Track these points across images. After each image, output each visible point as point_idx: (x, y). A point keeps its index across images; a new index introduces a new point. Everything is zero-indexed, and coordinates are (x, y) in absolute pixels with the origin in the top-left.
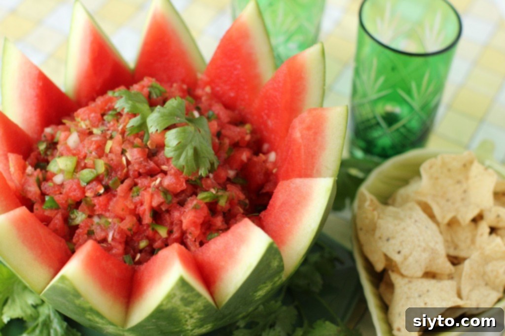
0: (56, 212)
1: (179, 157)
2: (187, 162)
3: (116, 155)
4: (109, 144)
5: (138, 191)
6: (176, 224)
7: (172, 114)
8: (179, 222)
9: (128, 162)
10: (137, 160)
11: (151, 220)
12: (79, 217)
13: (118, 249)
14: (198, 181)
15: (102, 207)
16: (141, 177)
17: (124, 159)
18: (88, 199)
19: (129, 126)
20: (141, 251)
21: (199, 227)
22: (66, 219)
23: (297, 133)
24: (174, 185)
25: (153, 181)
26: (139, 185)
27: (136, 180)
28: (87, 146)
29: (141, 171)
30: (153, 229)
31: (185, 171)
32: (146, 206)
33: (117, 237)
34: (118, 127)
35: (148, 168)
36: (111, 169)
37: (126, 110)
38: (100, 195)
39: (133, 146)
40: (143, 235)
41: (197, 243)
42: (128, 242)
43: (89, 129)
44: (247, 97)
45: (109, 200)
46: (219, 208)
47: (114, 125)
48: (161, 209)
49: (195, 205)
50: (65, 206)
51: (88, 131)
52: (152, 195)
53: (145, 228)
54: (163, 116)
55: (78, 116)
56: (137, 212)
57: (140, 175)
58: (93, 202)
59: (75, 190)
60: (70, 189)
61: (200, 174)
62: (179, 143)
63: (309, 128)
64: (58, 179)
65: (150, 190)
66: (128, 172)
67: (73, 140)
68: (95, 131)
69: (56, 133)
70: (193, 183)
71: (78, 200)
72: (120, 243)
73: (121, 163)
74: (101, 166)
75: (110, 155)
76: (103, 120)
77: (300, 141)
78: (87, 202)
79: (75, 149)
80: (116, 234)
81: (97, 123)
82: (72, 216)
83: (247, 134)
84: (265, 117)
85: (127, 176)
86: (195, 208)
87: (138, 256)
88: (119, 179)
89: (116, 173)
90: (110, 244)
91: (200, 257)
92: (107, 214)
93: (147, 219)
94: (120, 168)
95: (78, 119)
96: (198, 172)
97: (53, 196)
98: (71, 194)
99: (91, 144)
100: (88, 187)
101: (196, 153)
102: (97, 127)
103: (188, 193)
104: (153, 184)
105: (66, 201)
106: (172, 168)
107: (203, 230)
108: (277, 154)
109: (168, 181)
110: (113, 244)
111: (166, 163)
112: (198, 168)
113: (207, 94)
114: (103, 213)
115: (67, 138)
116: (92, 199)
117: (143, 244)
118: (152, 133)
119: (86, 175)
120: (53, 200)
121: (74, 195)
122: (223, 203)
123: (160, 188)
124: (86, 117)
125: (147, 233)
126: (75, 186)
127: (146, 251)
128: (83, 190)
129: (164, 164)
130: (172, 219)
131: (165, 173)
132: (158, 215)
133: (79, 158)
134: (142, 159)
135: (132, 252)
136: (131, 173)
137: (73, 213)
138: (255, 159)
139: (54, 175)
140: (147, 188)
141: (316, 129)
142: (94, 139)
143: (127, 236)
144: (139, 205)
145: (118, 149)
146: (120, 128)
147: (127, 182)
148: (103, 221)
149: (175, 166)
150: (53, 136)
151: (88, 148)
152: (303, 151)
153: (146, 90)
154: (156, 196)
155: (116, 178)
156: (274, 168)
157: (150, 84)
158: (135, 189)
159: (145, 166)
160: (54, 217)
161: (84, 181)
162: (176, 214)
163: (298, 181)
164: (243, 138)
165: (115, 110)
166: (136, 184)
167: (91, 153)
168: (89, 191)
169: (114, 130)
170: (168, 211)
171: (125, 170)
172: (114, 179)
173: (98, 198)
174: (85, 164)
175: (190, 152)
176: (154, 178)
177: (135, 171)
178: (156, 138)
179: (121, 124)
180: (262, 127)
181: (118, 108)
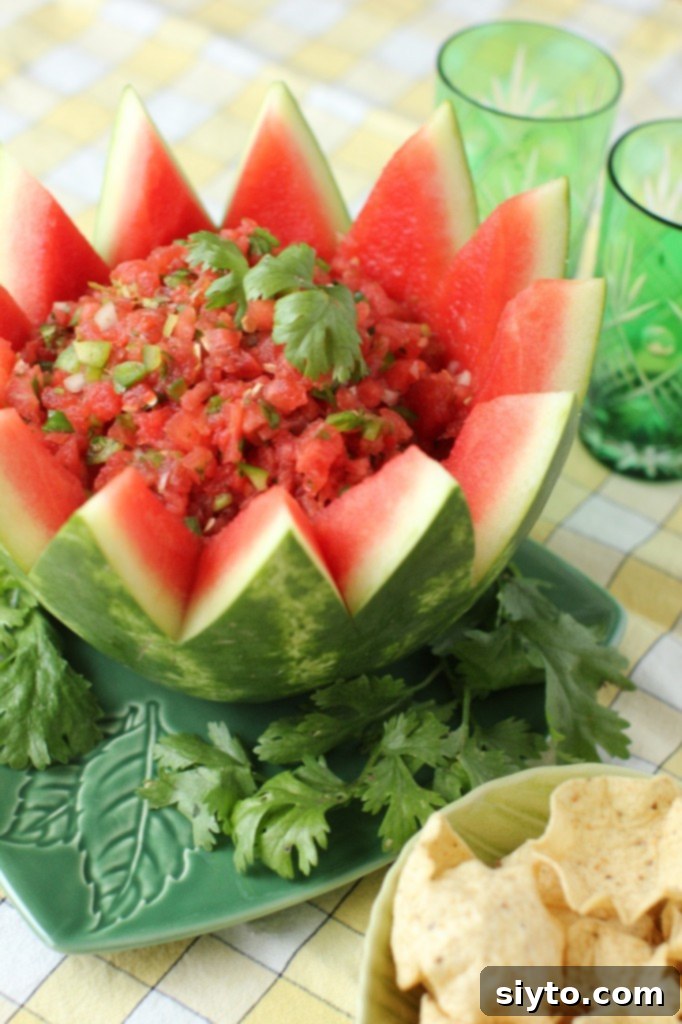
0: (66, 436)
1: (298, 342)
2: (312, 353)
3: (183, 340)
4: (172, 321)
5: (219, 404)
6: (285, 468)
7: (291, 271)
8: (290, 464)
9: (205, 354)
10: (220, 350)
11: (240, 455)
12: (108, 449)
13: (177, 505)
14: (330, 394)
15: (152, 430)
16: (227, 380)
17: (197, 349)
18: (127, 417)
19: (209, 292)
20: (216, 515)
21: (326, 473)
22: (84, 452)
23: (513, 324)
24: (286, 396)
25: (246, 388)
26: (222, 394)
27: (217, 385)
28: (130, 324)
29: (227, 369)
30: (242, 474)
31: (307, 370)
32: (232, 430)
33: (175, 482)
34: (189, 294)
35: (239, 364)
36: (171, 364)
37: (206, 267)
38: (149, 410)
39: (215, 325)
40: (223, 484)
41: (321, 504)
42: (195, 495)
43: (136, 299)
44: (424, 277)
45: (165, 419)
46: (364, 445)
47: (181, 293)
48: (259, 438)
49: (322, 432)
50: (83, 427)
51: (134, 303)
52: (244, 412)
53: (227, 471)
54: (275, 271)
55: (117, 278)
56: (214, 442)
57: (224, 376)
58: (135, 421)
59: (103, 399)
60: (94, 396)
61: (334, 377)
62: (301, 317)
63: (534, 316)
64: (74, 383)
65: (242, 403)
66: (202, 371)
67: (106, 315)
68: (147, 302)
69: (73, 310)
70: (320, 396)
71: (109, 419)
72: (181, 494)
73: (190, 355)
74: (154, 358)
75: (172, 340)
76: (162, 284)
77: (517, 339)
78: (124, 423)
79: (108, 330)
80: (173, 477)
81: (151, 290)
82: (96, 447)
83: (422, 336)
84: (455, 313)
85: (200, 377)
86: (321, 438)
87: (211, 523)
88: (187, 382)
89: (181, 370)
90: (162, 495)
91: (323, 526)
92: (160, 444)
93: (232, 454)
94: (188, 363)
95: (116, 282)
96: (329, 375)
97: (62, 410)
98: (97, 406)
99: (138, 320)
100: (129, 393)
101: (330, 339)
102: (151, 296)
103: (309, 415)
104: (247, 392)
105: (87, 419)
106: (284, 366)
107: (333, 480)
108: (473, 373)
109: (273, 390)
110: (167, 495)
111: (273, 359)
112: (332, 367)
113: (353, 267)
114: (152, 441)
115: (94, 312)
116: (134, 415)
117: (222, 501)
118: (252, 300)
119: (127, 371)
120: (63, 417)
121: (102, 408)
122: (371, 434)
123: (260, 401)
124: (131, 277)
125: (228, 482)
126: (104, 392)
127: (225, 514)
128: (119, 401)
129: (269, 361)
130: (277, 458)
131: (270, 376)
132: (253, 449)
133: (114, 345)
134: (229, 348)
135: (200, 513)
136: (208, 372)
137: (97, 442)
138: (434, 377)
139: (67, 375)
140: (235, 398)
141: (546, 319)
142: (145, 313)
143: (194, 485)
144: (218, 430)
145: (188, 331)
146: (194, 295)
147: (201, 388)
148: (150, 456)
149: (290, 360)
150: (68, 317)
151: (132, 329)
152: (520, 360)
153: (244, 240)
154: (251, 413)
155: (181, 379)
156: (467, 396)
157: (251, 230)
158: (213, 400)
159: (236, 360)
160: (62, 445)
161: (120, 382)
162: (285, 450)
163: (510, 402)
164: (414, 342)
165: (186, 265)
166: (215, 392)
167: (137, 336)
168: (130, 402)
169: (181, 302)
170: (271, 444)
171: (198, 367)
172: (176, 381)
173: (144, 414)
174: (126, 354)
175: (318, 335)
176: (249, 384)
177: (216, 368)
178: (259, 310)
179: (194, 290)
180: (449, 332)
181: (192, 261)
